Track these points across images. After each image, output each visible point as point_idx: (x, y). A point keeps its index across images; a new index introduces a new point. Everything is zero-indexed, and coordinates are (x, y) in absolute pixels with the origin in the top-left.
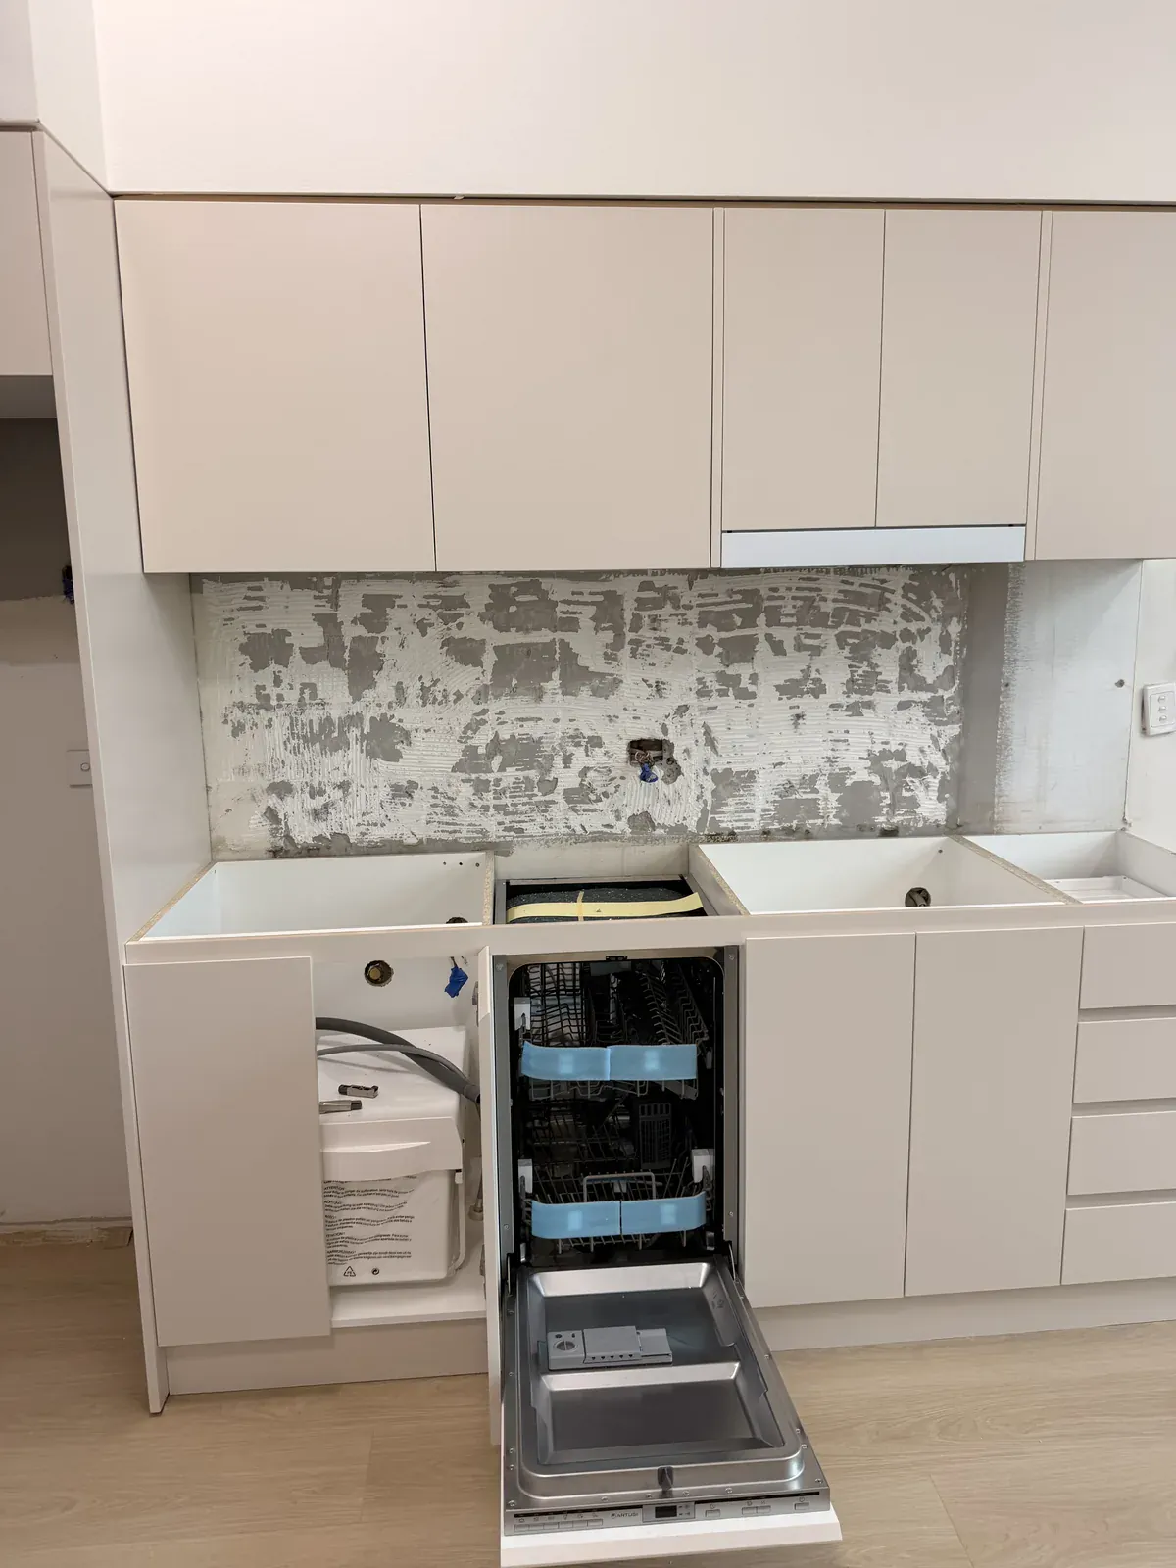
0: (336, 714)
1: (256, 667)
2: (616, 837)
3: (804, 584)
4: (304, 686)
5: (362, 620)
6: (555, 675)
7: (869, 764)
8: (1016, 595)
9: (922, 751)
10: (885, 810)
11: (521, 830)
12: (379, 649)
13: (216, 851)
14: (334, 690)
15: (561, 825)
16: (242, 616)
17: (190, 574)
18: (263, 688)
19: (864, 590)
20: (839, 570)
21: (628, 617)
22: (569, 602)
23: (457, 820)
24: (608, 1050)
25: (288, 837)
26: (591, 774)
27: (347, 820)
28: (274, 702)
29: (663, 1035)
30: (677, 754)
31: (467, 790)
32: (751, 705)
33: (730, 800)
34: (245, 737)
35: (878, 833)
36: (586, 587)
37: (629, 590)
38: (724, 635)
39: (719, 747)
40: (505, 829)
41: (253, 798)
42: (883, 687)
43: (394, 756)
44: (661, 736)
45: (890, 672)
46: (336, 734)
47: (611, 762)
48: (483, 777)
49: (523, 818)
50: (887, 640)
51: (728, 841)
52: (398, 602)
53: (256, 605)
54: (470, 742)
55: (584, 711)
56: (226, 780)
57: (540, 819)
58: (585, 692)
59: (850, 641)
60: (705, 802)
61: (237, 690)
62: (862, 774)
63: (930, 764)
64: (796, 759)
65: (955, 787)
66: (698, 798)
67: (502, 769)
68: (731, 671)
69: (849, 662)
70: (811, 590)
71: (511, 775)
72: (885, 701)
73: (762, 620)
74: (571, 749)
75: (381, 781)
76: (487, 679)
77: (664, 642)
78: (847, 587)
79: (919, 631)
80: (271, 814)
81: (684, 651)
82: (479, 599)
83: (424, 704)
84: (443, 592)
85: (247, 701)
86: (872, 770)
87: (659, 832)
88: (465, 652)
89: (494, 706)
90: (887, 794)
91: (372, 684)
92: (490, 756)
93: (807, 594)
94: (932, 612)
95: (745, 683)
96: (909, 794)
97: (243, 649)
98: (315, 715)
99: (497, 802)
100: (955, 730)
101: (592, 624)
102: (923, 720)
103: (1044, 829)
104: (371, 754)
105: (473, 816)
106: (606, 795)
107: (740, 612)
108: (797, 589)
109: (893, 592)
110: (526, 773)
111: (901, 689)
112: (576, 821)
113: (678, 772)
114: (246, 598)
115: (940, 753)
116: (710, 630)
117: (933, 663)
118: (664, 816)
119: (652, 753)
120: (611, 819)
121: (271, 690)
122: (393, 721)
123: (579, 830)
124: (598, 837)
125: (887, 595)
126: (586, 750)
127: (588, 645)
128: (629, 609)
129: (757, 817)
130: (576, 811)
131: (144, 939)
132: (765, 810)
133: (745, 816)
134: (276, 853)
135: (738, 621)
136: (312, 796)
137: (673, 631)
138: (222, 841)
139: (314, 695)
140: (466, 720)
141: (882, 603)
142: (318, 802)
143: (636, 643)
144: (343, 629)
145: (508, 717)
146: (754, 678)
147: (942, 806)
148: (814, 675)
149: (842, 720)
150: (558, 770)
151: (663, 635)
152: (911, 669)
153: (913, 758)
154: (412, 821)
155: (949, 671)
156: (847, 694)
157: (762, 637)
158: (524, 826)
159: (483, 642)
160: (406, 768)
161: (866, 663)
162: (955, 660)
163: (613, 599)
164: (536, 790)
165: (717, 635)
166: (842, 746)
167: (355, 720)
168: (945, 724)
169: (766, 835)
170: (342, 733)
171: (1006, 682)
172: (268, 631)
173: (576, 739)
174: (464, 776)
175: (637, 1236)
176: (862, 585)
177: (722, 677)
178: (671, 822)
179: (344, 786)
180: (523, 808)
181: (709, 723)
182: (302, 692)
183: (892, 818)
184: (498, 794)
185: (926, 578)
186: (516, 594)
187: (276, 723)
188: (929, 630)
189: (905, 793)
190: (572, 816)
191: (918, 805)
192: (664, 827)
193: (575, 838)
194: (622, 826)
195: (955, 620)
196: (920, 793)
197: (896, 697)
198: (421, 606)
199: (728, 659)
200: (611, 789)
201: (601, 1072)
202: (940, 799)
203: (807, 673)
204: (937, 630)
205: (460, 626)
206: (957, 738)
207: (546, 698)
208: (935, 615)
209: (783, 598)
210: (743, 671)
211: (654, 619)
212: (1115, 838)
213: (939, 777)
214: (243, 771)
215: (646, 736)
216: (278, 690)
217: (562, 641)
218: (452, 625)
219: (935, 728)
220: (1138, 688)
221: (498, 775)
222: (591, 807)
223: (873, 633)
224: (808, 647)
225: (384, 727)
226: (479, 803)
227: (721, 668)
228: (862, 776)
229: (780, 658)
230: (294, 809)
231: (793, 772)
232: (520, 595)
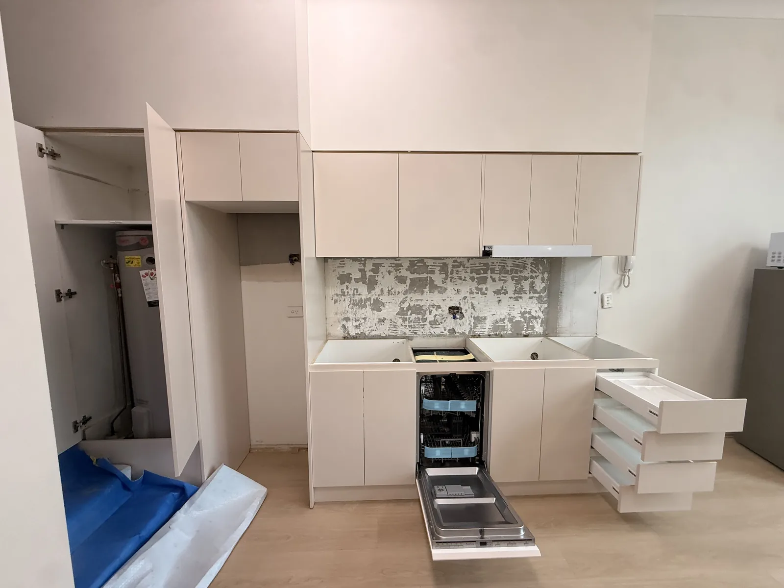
0: (364, 297)
1: (342, 283)
2: (444, 336)
3: (502, 262)
4: (355, 289)
5: (372, 270)
6: (428, 287)
7: (520, 315)
8: (564, 266)
9: (536, 312)
10: (525, 329)
11: (416, 333)
12: (376, 279)
13: (328, 337)
14: (363, 289)
15: (428, 331)
16: (338, 269)
17: (325, 258)
18: (343, 290)
19: (519, 263)
20: (512, 258)
21: (450, 270)
22: (432, 266)
23: (397, 329)
24: (450, 401)
25: (348, 333)
26: (437, 317)
27: (365, 329)
28: (346, 294)
29: (465, 397)
30: (463, 311)
31: (401, 320)
32: (485, 297)
33: (479, 325)
34: (336, 304)
35: (522, 336)
36: (437, 261)
37: (450, 263)
38: (478, 276)
39: (476, 309)
40: (411, 333)
41: (339, 322)
42: (525, 292)
43: (380, 310)
44: (459, 306)
45: (527, 288)
46: (363, 303)
47: (443, 313)
48: (405, 317)
49: (417, 329)
50: (526, 279)
51: (478, 337)
52: (383, 265)
53: (343, 265)
54: (402, 306)
55: (436, 298)
56: (331, 314)
57: (422, 330)
58: (436, 292)
59: (515, 278)
60: (471, 325)
61: (335, 290)
62: (518, 318)
63: (538, 316)
64: (499, 313)
65: (545, 323)
66: (469, 324)
67: (411, 315)
68: (479, 287)
69: (515, 285)
70: (504, 263)
71: (414, 316)
72: (526, 297)
73: (489, 272)
74: (431, 309)
75: (375, 317)
76: (407, 288)
77: (460, 278)
78: (515, 263)
79: (535, 276)
80: (344, 326)
81: (466, 280)
82: (406, 264)
83: (389, 295)
84: (395, 262)
85: (338, 293)
86: (521, 317)
87: (457, 334)
88: (401, 280)
89: (409, 296)
90: (526, 324)
91: (374, 289)
92: (407, 310)
93: (503, 264)
95: (484, 290)
96: (532, 324)
97: (338, 278)
98: (357, 298)
99: (409, 324)
100: (546, 305)
101: (439, 272)
102: (536, 302)
103: (572, 336)
104: (373, 309)
105: (402, 328)
106: (441, 323)
107: (482, 269)
108: (500, 263)
109: (528, 264)
110: (418, 316)
111: (530, 293)
112: (432, 330)
113: (463, 316)
114: (340, 264)
115: (541, 312)
116: (474, 274)
117: (539, 285)
118: (459, 330)
119: (456, 311)
120: (443, 330)
121: (346, 291)
122: (380, 300)
123: (433, 333)
124: (439, 335)
125: (525, 264)
126: (436, 309)
127: (438, 278)
128: (450, 267)
129: (487, 330)
130: (432, 327)
131: (315, 364)
132: (489, 328)
133: (483, 330)
134: (345, 338)
135: (482, 272)
136: (356, 321)
137: (463, 275)
138: (329, 334)
139: (357, 292)
140: (401, 300)
141: (525, 268)
142: (358, 323)
143: (452, 278)
144: (367, 273)
145: (414, 299)
146: (486, 289)
147: (542, 328)
148: (504, 288)
149: (513, 302)
150: (427, 315)
151: (460, 275)
152: (533, 287)
153: (533, 313)
154: (385, 329)
155: (544, 288)
156: (514, 294)
157: (489, 277)
158: (417, 332)
159: (407, 277)
160: (383, 314)
161: (520, 285)
162: (546, 285)
163: (445, 265)
164: (421, 321)
165: (476, 276)
166: (513, 309)
167: (369, 299)
168: (543, 304)
169: (489, 336)
170: (365, 303)
171: (561, 291)
172: (345, 273)
173: (433, 306)
174: (400, 316)
175: (456, 458)
177: (477, 288)
178: (461, 332)
179: (365, 319)
180: (417, 326)
181: (473, 302)
182: (354, 291)
183: (527, 331)
184: (410, 322)
185: (538, 261)
186: (417, 263)
187: (346, 300)
188: (538, 276)
189: (531, 324)
191: (535, 328)
192: (459, 333)
193: (432, 336)
194: (446, 332)
195: (546, 273)
196: (535, 324)
197: (528, 296)
198: (389, 266)
199: (479, 283)
200: (443, 321)
201: (448, 409)
202: (541, 326)
203: (502, 287)
204: (541, 276)
205: (400, 272)
206: (546, 308)
207: (425, 294)
208: (540, 271)
209: (495, 265)
210: (483, 287)
211: (457, 271)
212: (594, 339)
213: (541, 319)
214: (336, 314)
215: (454, 306)
216: (347, 290)
217: (430, 277)
218: (398, 272)
219: (540, 305)
220: (600, 294)
221: (410, 316)
222: (437, 326)
223: (522, 276)
224: (503, 280)
225: (377, 301)
226: (404, 324)
227: (477, 286)
228: (518, 319)
229: (495, 283)
230: (350, 325)
231: (498, 317)
232: (418, 264)
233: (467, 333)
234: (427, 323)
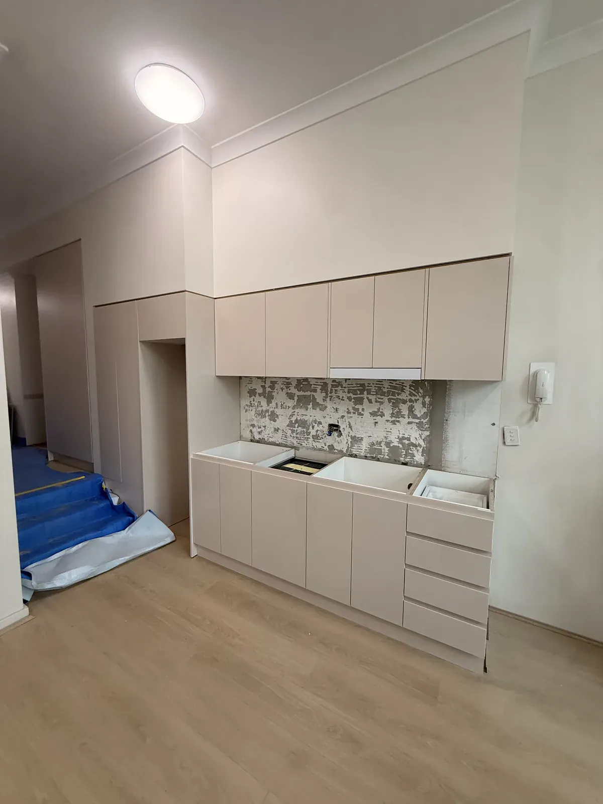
0: (264, 409)
1: (250, 397)
2: (324, 451)
3: (379, 383)
4: (259, 402)
5: (270, 387)
6: (311, 404)
7: (398, 440)
8: (450, 390)
9: (416, 439)
10: (403, 456)
12: (273, 394)
13: (241, 438)
14: (264, 402)
15: (311, 445)
16: (248, 385)
17: (240, 377)
18: (251, 401)
19: (397, 386)
21: (329, 390)
22: (315, 385)
23: (287, 439)
25: (254, 437)
26: (319, 432)
27: (265, 435)
28: (253, 405)
30: (341, 429)
31: (290, 432)
32: (362, 417)
33: (355, 445)
34: (247, 413)
35: (400, 463)
36: (319, 381)
37: (330, 384)
38: (355, 396)
39: (353, 429)
40: (298, 443)
41: (248, 427)
42: (403, 416)
43: (275, 421)
44: (337, 424)
45: (405, 412)
47: (324, 429)
48: (294, 429)
49: (302, 441)
50: (404, 402)
51: (354, 457)
52: (277, 384)
54: (291, 419)
55: (317, 414)
56: (243, 422)
57: (306, 442)
58: (318, 409)
59: (392, 401)
60: (348, 444)
61: (246, 402)
63: (419, 444)
64: (375, 435)
65: (427, 452)
67: (298, 427)
68: (356, 407)
69: (392, 407)
71: (300, 429)
72: (404, 421)
73: (365, 393)
74: (314, 424)
75: (272, 426)
76: (295, 404)
77: (338, 397)
78: (392, 385)
79: (415, 400)
80: (251, 431)
81: (344, 400)
82: (294, 383)
83: (282, 409)
84: (286, 381)
85: (248, 404)
86: (399, 442)
88: (291, 396)
89: (297, 411)
90: (404, 451)
91: (271, 403)
92: (295, 423)
93: (379, 385)
94: (419, 394)
95: (360, 411)
96: (411, 452)
97: (248, 392)
98: (260, 409)
99: (296, 436)
100: (428, 433)
101: (320, 391)
102: (416, 428)
103: (461, 472)
104: (270, 420)
105: (290, 439)
107: (359, 390)
108: (376, 384)
109: (406, 387)
110: (304, 429)
111: (409, 418)
112: (315, 444)
113: (341, 434)
114: (250, 382)
115: (422, 440)
116: (351, 395)
117: (420, 410)
118: (337, 447)
119: (334, 428)
120: (323, 445)
121: (252, 402)
122: (275, 412)
123: (315, 447)
124: (320, 450)
125: (404, 387)
126: (318, 425)
128: (330, 387)
129: (363, 451)
131: (194, 453)
132: (365, 450)
133: (359, 451)
134: (252, 441)
135: (359, 392)
136: (259, 428)
137: (341, 394)
138: (241, 436)
139: (260, 404)
140: (290, 413)
141: (403, 390)
142: (260, 430)
143: (331, 397)
144: (267, 389)
145: (300, 414)
146: (363, 410)
147: (423, 458)
148: (381, 410)
149: (389, 425)
150: (311, 429)
151: (338, 395)
152: (413, 412)
153: (413, 440)
154: (278, 438)
155: (426, 413)
156: (391, 417)
157: (365, 398)
158: (302, 443)
159: (295, 394)
160: (277, 424)
161: (397, 408)
162: (427, 410)
163: (326, 385)
164: (305, 434)
165: (353, 396)
166: (389, 433)
167: (267, 411)
168: (424, 431)
169: (366, 457)
170: (265, 414)
171: (446, 419)
172: (253, 388)
173: (315, 421)
174: (289, 428)
176: (396, 384)
177: (354, 408)
178: (339, 449)
179: (265, 427)
180: (302, 438)
181: (350, 421)
183: (406, 459)
184: (297, 434)
185: (417, 384)
187: (253, 410)
188: (418, 399)
189: (410, 452)
190: (314, 442)
191: (415, 456)
192: (337, 450)
193: (314, 449)
194: (326, 448)
195: (427, 397)
196: (415, 452)
197: (407, 420)
198: (282, 385)
199: (356, 403)
200: (323, 437)
202: (422, 455)
203: (379, 409)
204: (421, 400)
205: (290, 389)
206: (428, 436)
207: (309, 410)
208: (420, 395)
209: (371, 386)
210: (360, 407)
211: (336, 390)
213: (422, 448)
214: (247, 420)
215: (333, 423)
216: (254, 402)
217: (313, 395)
218: (288, 389)
219: (421, 432)
220: (501, 426)
221: (297, 429)
222: (319, 441)
223: (400, 399)
224: (379, 402)
225: (273, 412)
226: (292, 436)
227: (354, 406)
228: (396, 444)
229: (371, 404)
230: (255, 430)
231: (374, 439)
232: (304, 383)
233: (345, 451)
234: (310, 436)
